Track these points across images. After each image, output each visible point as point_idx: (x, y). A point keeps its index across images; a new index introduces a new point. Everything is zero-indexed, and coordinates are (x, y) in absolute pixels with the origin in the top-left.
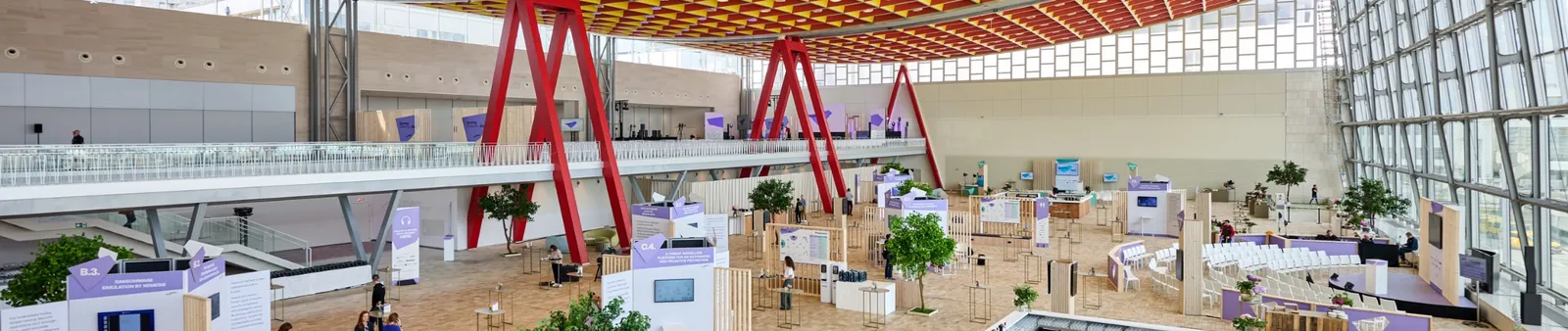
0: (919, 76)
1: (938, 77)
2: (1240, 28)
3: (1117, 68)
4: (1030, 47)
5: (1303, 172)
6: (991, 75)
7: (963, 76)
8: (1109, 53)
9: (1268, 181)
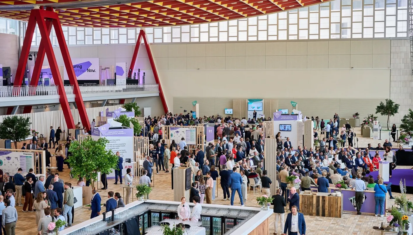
0: (154, 39)
1: (167, 39)
2: (364, 9)
3: (288, 35)
4: (230, 18)
5: (397, 106)
6: (204, 38)
7: (186, 39)
8: (283, 24)
9: (377, 113)
